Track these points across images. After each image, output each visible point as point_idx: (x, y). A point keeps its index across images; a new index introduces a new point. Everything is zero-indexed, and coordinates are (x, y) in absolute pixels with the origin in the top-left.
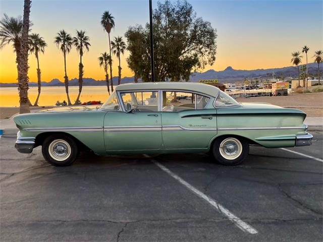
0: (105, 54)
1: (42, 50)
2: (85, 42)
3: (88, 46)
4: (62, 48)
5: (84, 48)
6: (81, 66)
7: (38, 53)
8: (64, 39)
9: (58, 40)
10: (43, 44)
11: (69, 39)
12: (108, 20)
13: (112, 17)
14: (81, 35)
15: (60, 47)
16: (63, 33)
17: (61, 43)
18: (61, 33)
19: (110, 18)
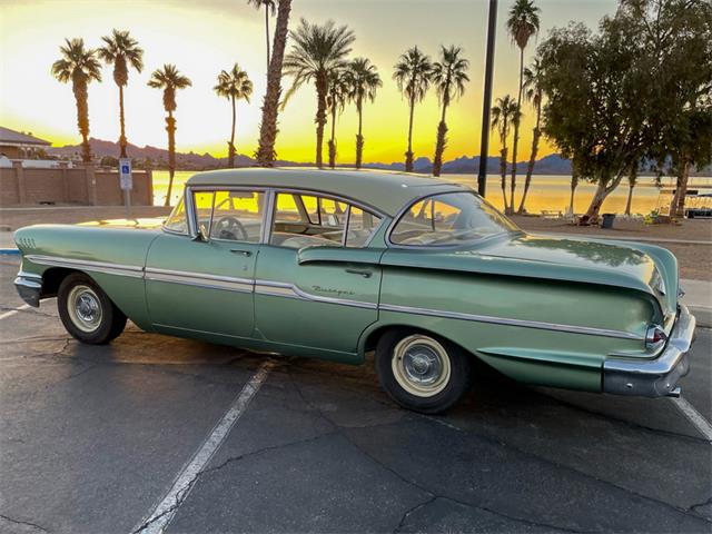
0: (507, 99)
1: (370, 95)
2: (458, 73)
3: (464, 82)
4: (408, 89)
5: (454, 87)
6: (442, 128)
7: (363, 100)
8: (415, 69)
9: (403, 69)
10: (373, 80)
11: (425, 67)
12: (524, 18)
13: (535, 9)
14: (449, 56)
15: (405, 86)
16: (415, 55)
17: (408, 78)
18: (412, 56)
19: (530, 10)
